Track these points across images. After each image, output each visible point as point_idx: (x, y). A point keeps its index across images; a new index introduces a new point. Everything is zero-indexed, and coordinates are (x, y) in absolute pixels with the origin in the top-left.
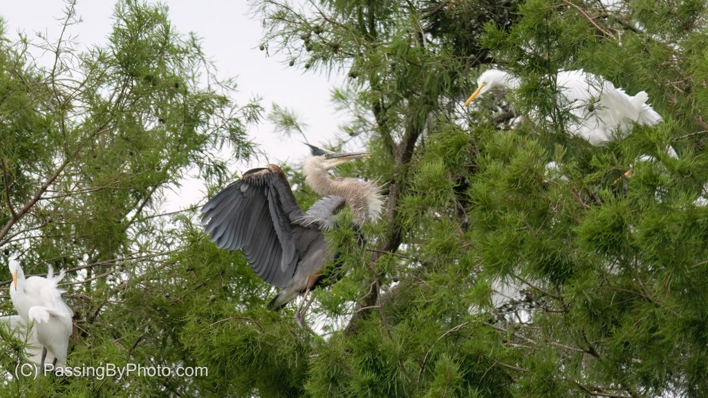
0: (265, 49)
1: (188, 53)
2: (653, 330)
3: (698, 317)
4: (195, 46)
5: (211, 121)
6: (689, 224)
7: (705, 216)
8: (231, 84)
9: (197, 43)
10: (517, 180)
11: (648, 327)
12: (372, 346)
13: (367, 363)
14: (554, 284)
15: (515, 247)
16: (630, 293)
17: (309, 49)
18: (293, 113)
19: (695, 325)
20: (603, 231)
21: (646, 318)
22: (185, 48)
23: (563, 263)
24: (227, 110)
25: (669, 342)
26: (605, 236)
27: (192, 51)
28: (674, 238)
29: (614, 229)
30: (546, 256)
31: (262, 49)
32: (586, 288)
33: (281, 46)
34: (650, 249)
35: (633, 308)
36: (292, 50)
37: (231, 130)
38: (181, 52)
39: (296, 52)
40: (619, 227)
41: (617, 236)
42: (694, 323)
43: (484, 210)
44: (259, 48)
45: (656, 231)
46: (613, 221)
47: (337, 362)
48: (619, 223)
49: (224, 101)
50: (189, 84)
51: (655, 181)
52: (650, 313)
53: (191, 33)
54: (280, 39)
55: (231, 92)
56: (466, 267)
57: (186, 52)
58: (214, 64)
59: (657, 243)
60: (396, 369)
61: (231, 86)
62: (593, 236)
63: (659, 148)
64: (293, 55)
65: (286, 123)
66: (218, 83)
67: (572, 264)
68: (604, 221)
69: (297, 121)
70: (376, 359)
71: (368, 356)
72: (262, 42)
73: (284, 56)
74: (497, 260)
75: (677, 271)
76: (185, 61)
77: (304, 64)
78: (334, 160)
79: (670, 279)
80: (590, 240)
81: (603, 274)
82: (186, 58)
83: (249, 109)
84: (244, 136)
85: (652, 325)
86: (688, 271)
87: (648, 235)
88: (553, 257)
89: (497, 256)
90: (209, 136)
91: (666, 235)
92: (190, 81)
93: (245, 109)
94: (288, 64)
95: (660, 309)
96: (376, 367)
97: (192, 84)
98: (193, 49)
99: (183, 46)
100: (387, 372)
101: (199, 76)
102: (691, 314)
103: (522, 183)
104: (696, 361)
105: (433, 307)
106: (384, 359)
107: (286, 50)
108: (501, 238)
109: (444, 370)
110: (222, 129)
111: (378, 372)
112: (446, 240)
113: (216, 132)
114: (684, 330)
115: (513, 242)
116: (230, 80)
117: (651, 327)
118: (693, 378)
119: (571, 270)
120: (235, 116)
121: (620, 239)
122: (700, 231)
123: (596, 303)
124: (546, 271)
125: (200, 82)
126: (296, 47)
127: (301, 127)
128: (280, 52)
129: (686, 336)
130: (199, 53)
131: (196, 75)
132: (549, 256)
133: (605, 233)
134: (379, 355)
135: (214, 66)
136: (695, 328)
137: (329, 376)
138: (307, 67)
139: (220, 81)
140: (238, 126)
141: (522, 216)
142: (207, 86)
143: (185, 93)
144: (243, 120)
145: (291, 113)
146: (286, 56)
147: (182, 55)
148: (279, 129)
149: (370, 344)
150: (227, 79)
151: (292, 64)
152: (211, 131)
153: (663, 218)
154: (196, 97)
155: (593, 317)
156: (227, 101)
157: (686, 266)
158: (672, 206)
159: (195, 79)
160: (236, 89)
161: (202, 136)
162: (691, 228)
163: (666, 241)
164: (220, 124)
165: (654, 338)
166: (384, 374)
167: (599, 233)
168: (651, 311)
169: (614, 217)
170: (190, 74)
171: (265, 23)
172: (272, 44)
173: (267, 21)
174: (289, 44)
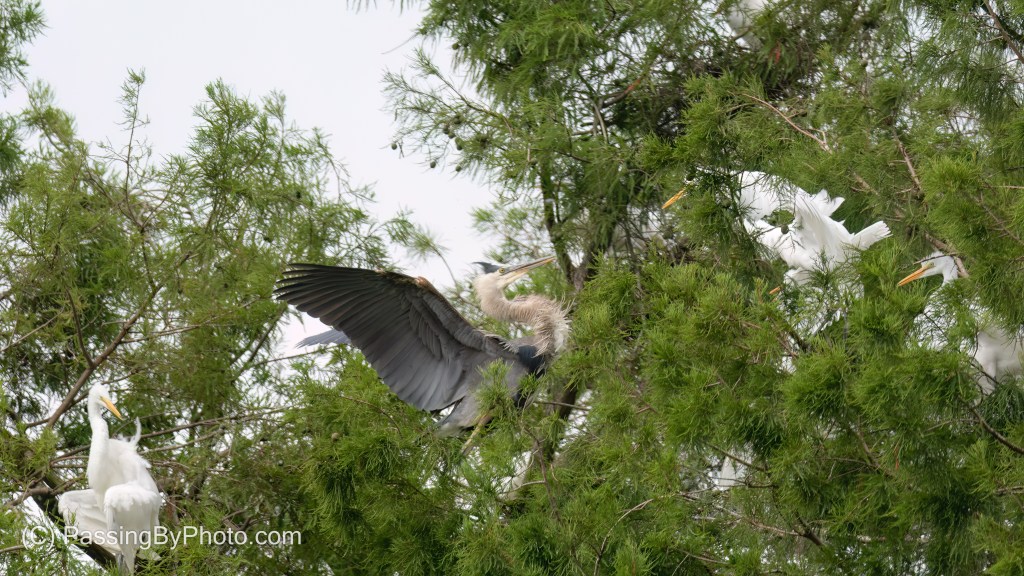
0: (398, 147)
1: (312, 153)
2: (884, 509)
3: (938, 493)
4: (320, 145)
5: (342, 240)
6: (922, 377)
7: (942, 366)
8: (367, 194)
9: (323, 142)
10: (708, 324)
11: (876, 505)
12: (536, 533)
13: (531, 553)
14: (758, 453)
15: (705, 412)
16: (855, 463)
17: (460, 148)
18: (429, 232)
19: (935, 502)
20: (816, 388)
21: (873, 494)
22: (307, 148)
23: (768, 428)
24: (364, 229)
25: (904, 524)
26: (818, 396)
27: (316, 151)
28: (904, 395)
29: (830, 386)
30: (746, 420)
31: (394, 147)
32: (797, 460)
33: (419, 143)
34: (874, 410)
35: (858, 483)
36: (433, 148)
37: (369, 252)
38: (303, 154)
39: (439, 150)
40: (835, 383)
41: (834, 395)
42: (935, 499)
43: (665, 365)
44: (390, 147)
45: (882, 386)
46: (827, 376)
47: (493, 553)
48: (835, 377)
49: (359, 216)
50: (314, 192)
51: (879, 323)
52: (879, 488)
53: (315, 129)
54: (419, 135)
55: (368, 203)
56: (646, 438)
57: (309, 153)
58: (346, 167)
59: (883, 401)
60: (567, 561)
61: (368, 196)
62: (804, 395)
63: (882, 282)
64: (436, 155)
65: (421, 245)
66: (351, 191)
67: (778, 428)
68: (816, 376)
69: (435, 242)
70: (543, 548)
71: (532, 544)
72: (395, 139)
73: (422, 156)
74: (684, 430)
75: (908, 434)
76: (308, 165)
77: (455, 167)
78: (510, 274)
79: (900, 445)
80: (799, 401)
81: (817, 440)
82: (309, 160)
83: (394, 224)
84: (384, 259)
85: (881, 503)
86: (922, 436)
87: (872, 391)
88: (756, 421)
89: (684, 425)
90: (342, 258)
91: (894, 391)
92: (315, 189)
93: (390, 225)
94: (429, 167)
95: (892, 482)
96: (543, 558)
97: (317, 193)
98: (318, 149)
99: (306, 145)
100: (557, 564)
101: (325, 183)
102: (928, 489)
103: (713, 327)
104: (939, 547)
105: (607, 485)
106: (553, 548)
107: (425, 148)
108: (685, 400)
109: (626, 560)
110: (358, 250)
111: (545, 564)
112: (619, 405)
113: (350, 254)
114: (921, 509)
115: (703, 405)
116: (366, 188)
117: (880, 505)
118: (937, 568)
119: (779, 438)
120: (377, 234)
121: (837, 398)
122: (936, 386)
123: (811, 481)
124: (748, 439)
125: (329, 192)
126: (438, 144)
127: (439, 250)
128: (418, 151)
129: (924, 517)
130: (327, 154)
131: (322, 182)
132: (750, 420)
133: (819, 392)
134: (546, 543)
135: (345, 170)
136: (935, 507)
137: (483, 569)
138: (459, 169)
139: (353, 189)
140: (376, 245)
141: (712, 371)
142: (338, 195)
143: (311, 205)
144: (386, 239)
145: (426, 232)
146: (426, 156)
147: (304, 157)
148: (413, 253)
149: (535, 530)
150: (362, 187)
151: (433, 166)
152: (343, 253)
153: (890, 370)
154: (324, 210)
155: (807, 498)
156: (364, 216)
157: (919, 429)
158: (900, 355)
159: (321, 187)
160: (374, 199)
161: (334, 258)
162: (924, 381)
163: (895, 399)
164: (355, 244)
165: (886, 519)
166: (553, 567)
167: (811, 392)
168: (880, 485)
169: (828, 370)
170: (314, 181)
171: (396, 114)
172: (407, 141)
173: (399, 111)
174: (429, 141)
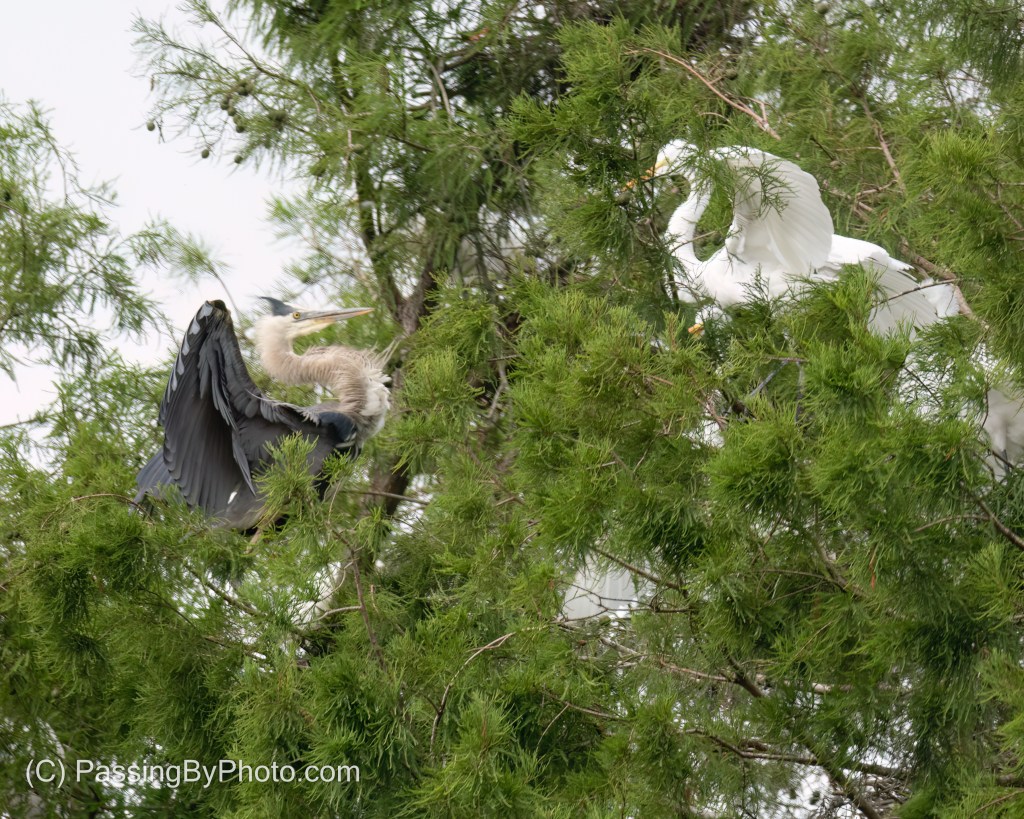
0: (157, 128)
1: (27, 137)
2: (850, 643)
3: (930, 620)
4: (38, 125)
5: (70, 261)
6: (910, 455)
7: (938, 440)
8: (105, 192)
9: (43, 119)
10: (598, 379)
11: (839, 638)
12: (347, 682)
13: (340, 710)
14: (670, 563)
15: (595, 505)
16: (808, 578)
17: (240, 130)
18: (203, 243)
19: (925, 634)
20: (754, 470)
21: (836, 621)
22: (21, 129)
23: (685, 527)
24: (102, 242)
25: (876, 667)
26: (757, 480)
27: (33, 134)
28: (883, 482)
29: (774, 466)
30: (653, 515)
31: (151, 128)
32: (726, 571)
33: (186, 122)
34: (841, 502)
35: (813, 604)
36: (206, 130)
37: (108, 278)
38: (13, 137)
39: (213, 132)
40: (781, 462)
41: (779, 479)
42: (924, 630)
43: (536, 436)
44: (145, 128)
45: (852, 469)
46: (770, 452)
47: (286, 709)
48: (782, 454)
49: (95, 225)
50: (30, 192)
51: (846, 378)
52: (844, 613)
53: (32, 102)
54: (185, 110)
55: (107, 207)
56: (509, 540)
57: (23, 135)
58: (75, 157)
59: (853, 491)
60: (392, 722)
61: (107, 197)
62: (736, 479)
63: (851, 319)
64: (209, 139)
65: (190, 261)
66: (83, 191)
67: (700, 528)
68: (755, 452)
69: (211, 257)
70: (356, 704)
71: (342, 698)
72: (151, 117)
73: (192, 140)
74: (566, 529)
75: (890, 538)
76: (21, 153)
77: (233, 156)
78: (307, 322)
79: (877, 554)
80: (730, 487)
81: (755, 544)
82: (23, 146)
83: (142, 239)
84: (129, 288)
85: (848, 634)
86: (910, 540)
87: (838, 476)
88: (667, 517)
89: (565, 522)
90: (69, 287)
91: (870, 476)
92: (31, 188)
93: (135, 240)
94: (200, 156)
95: (862, 605)
96: (357, 717)
97: (34, 194)
98: (36, 130)
99: (18, 125)
100: (378, 727)
101: (46, 178)
102: (914, 614)
103: (606, 384)
104: (928, 698)
106: (371, 704)
107: (195, 131)
108: (568, 487)
109: (476, 723)
110: (92, 275)
111: (360, 727)
112: (471, 496)
113: (81, 281)
114: (905, 644)
115: (594, 495)
116: (104, 187)
117: (845, 638)
118: (922, 728)
119: (700, 541)
120: (119, 253)
121: (784, 483)
122: (930, 467)
123: (746, 602)
124: (656, 541)
125: (50, 190)
126: (213, 123)
127: (217, 269)
128: (185, 134)
129: (908, 655)
130: (48, 137)
131: (41, 178)
132: (659, 515)
133: (758, 475)
134: (362, 696)
135: (72, 161)
136: (925, 640)
137: (272, 733)
138: (239, 160)
139: (86, 188)
140: (118, 268)
141: (606, 447)
142: (64, 197)
143: (25, 209)
144: (131, 260)
145: (198, 243)
146: (195, 141)
147: (16, 142)
148: (178, 272)
149: (344, 678)
150: (98, 184)
151: (205, 155)
152: (72, 279)
153: (863, 446)
154: (44, 218)
155: (742, 626)
156: (101, 225)
157: (906, 530)
158: (879, 424)
159: (40, 184)
160: (116, 201)
161: (57, 288)
162: (912, 462)
163: (871, 488)
164: (88, 267)
165: (852, 658)
166: (371, 731)
167: (747, 475)
168: (846, 609)
169: (772, 443)
170: (30, 175)
171: (153, 82)
172: (169, 119)
173: (156, 78)
174: (199, 119)
